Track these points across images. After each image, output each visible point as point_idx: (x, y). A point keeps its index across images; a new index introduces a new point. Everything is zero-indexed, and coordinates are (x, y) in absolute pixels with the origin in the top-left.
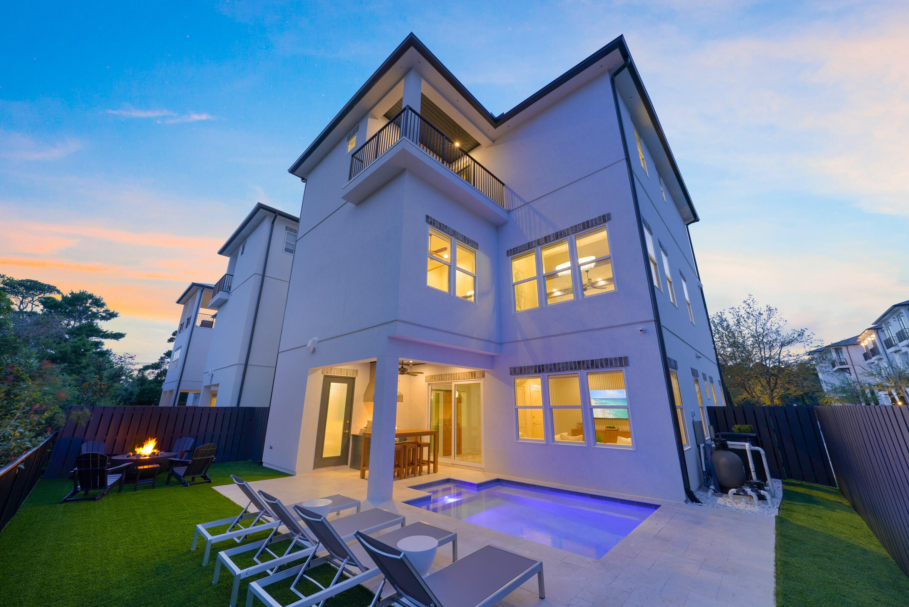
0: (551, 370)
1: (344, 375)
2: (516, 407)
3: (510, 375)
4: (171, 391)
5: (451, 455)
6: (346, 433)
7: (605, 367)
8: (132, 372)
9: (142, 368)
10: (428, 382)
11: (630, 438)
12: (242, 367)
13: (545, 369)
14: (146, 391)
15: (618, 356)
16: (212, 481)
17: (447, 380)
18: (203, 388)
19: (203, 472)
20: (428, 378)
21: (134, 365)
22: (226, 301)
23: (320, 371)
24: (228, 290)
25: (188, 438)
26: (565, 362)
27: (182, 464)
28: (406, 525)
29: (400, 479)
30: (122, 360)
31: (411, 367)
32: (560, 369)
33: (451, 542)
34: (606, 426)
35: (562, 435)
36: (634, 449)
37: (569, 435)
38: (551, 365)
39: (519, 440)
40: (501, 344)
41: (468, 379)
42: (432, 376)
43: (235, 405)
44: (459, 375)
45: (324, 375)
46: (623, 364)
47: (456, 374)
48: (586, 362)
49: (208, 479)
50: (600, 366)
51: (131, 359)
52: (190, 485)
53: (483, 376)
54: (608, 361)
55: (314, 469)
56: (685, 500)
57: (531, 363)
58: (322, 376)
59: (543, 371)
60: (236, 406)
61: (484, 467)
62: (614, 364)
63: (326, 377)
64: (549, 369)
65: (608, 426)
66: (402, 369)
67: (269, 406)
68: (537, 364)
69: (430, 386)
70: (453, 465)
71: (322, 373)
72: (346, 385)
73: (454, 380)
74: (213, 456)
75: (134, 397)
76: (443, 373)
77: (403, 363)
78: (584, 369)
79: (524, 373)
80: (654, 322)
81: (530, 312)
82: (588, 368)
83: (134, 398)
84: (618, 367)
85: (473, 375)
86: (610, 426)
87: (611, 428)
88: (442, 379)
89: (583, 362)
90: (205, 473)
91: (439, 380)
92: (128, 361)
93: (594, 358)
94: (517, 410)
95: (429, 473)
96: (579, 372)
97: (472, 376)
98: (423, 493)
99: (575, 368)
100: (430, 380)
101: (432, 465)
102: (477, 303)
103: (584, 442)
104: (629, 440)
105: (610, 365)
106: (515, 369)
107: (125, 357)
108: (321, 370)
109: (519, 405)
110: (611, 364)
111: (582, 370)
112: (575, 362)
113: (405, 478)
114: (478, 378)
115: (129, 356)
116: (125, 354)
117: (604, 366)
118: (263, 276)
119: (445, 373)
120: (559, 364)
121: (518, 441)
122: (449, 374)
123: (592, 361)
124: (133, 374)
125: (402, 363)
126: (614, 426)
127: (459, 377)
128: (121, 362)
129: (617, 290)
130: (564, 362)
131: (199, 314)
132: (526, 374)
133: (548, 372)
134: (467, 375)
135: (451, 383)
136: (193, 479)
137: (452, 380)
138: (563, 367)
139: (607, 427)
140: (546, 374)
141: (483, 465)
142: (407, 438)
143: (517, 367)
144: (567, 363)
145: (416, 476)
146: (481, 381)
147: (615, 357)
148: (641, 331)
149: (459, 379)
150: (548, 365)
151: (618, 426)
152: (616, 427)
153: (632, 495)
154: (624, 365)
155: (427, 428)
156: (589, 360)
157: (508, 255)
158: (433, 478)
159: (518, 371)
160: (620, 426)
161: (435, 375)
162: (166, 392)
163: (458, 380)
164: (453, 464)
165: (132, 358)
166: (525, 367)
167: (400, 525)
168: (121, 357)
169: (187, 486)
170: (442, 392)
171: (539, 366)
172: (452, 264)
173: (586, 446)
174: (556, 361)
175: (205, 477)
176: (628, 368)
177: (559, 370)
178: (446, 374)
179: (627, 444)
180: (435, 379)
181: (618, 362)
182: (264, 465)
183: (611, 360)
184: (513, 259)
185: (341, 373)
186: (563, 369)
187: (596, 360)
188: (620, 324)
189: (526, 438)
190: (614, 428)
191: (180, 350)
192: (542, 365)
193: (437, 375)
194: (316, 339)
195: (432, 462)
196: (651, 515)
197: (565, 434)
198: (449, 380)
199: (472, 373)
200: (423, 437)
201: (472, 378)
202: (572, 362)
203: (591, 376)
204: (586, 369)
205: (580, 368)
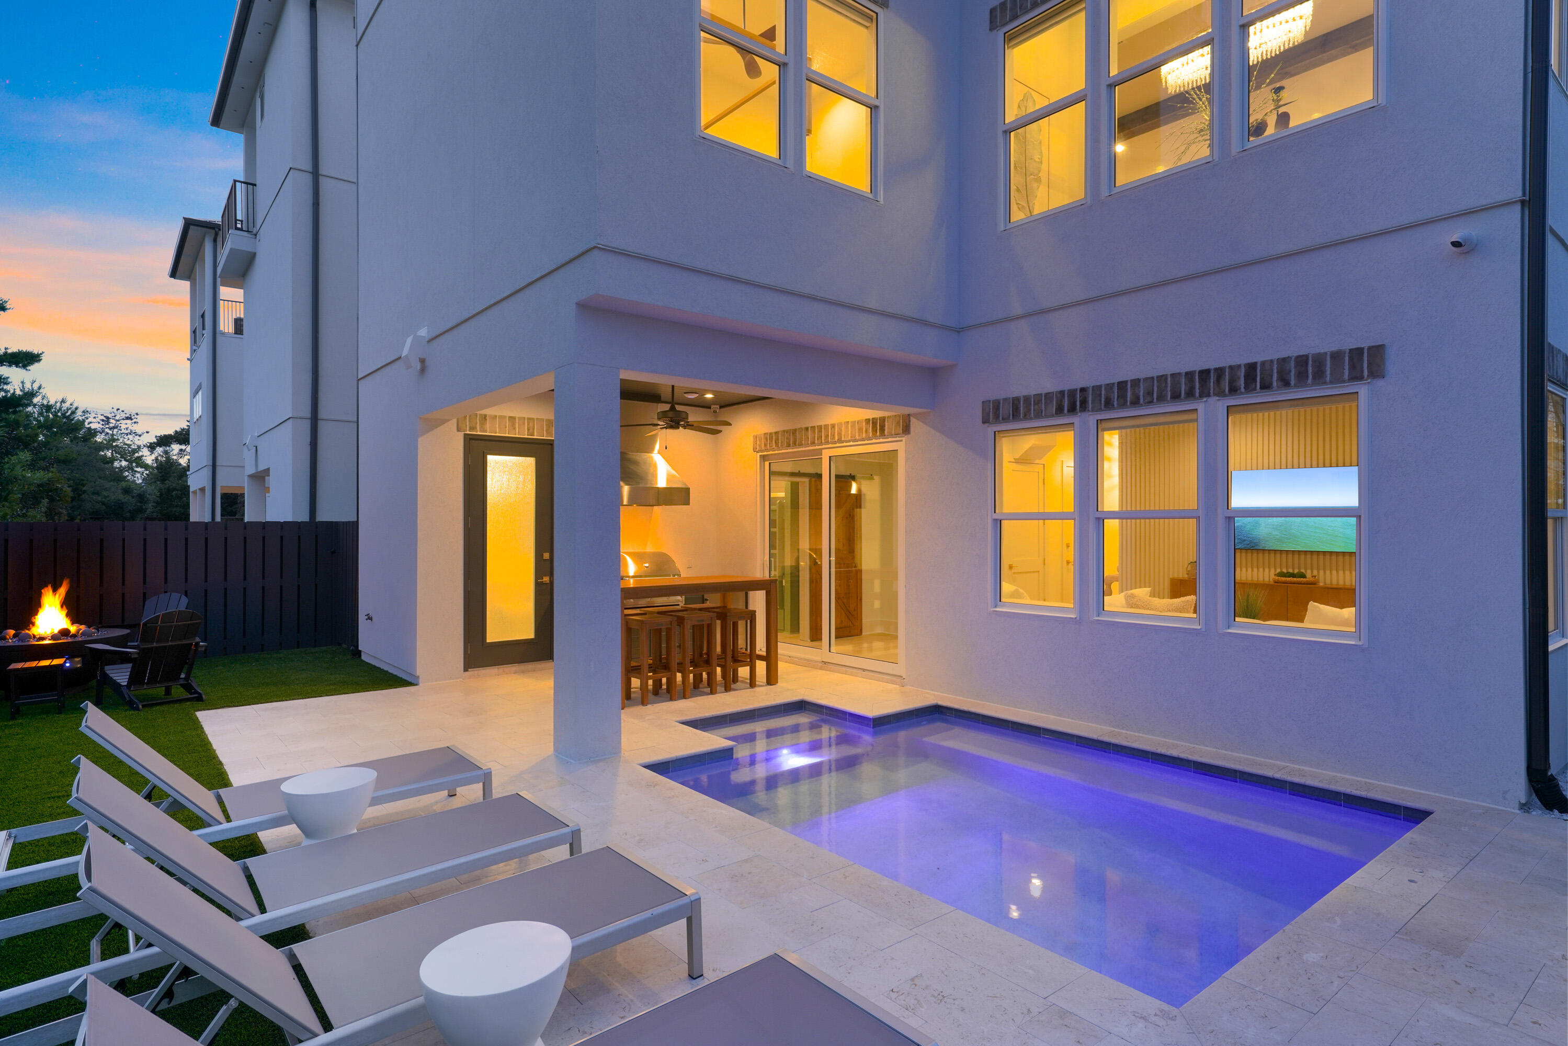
0: (1109, 405)
1: (521, 433)
2: (996, 516)
3: (984, 422)
4: (203, 490)
5: (821, 639)
6: (542, 583)
7: (1296, 386)
8: (137, 452)
9: (156, 441)
10: (762, 451)
11: (1353, 609)
12: (307, 425)
13: (1090, 399)
14: (174, 493)
15: (1350, 344)
16: (204, 696)
17: (807, 445)
18: (246, 478)
19: (183, 676)
20: (760, 441)
21: (140, 436)
22: (251, 258)
23: (453, 424)
24: (250, 229)
25: (162, 596)
26: (1158, 377)
27: (123, 658)
28: (584, 851)
29: (671, 699)
30: (111, 425)
31: (715, 412)
32: (1138, 398)
33: (683, 922)
34: (1278, 570)
35: (1133, 596)
36: (1360, 643)
37: (1153, 594)
38: (1110, 387)
39: (1002, 606)
40: (959, 331)
41: (863, 440)
42: (771, 434)
43: (304, 517)
44: (841, 430)
45: (465, 434)
46: (1362, 372)
47: (833, 426)
48: (1227, 370)
49: (196, 692)
50: (1275, 384)
51: (129, 421)
52: (143, 706)
53: (906, 430)
54: (1310, 362)
55: (466, 670)
56: (1523, 801)
57: (1048, 385)
58: (460, 436)
59: (1084, 406)
60: (308, 520)
61: (903, 673)
62: (1328, 372)
63: (470, 440)
64: (1103, 400)
65: (1285, 571)
66: (671, 414)
67: (356, 520)
68: (1066, 387)
69: (767, 463)
70: (825, 665)
71: (459, 430)
72: (530, 462)
73: (827, 443)
74: (198, 639)
75: (150, 505)
76: (797, 426)
77: (676, 400)
78: (1220, 394)
79: (1025, 416)
80: (1518, 207)
81: (1055, 218)
82: (1234, 390)
83: (150, 507)
84: (1344, 382)
85: (878, 427)
86: (1291, 571)
87: (1293, 575)
88: (795, 444)
89: (1220, 371)
90: (187, 678)
91: (789, 446)
92: (123, 426)
93: (1258, 358)
94: (998, 523)
95: (752, 683)
96: (1200, 406)
97: (874, 430)
98: (713, 741)
99: (1190, 394)
100: (765, 445)
101: (761, 666)
102: (881, 198)
103: (1195, 616)
104: (1349, 613)
105: (1314, 378)
106: (997, 404)
107: (117, 418)
108: (455, 420)
109: (1005, 511)
110: (1319, 376)
111: (1213, 400)
112: (1189, 375)
113: (684, 697)
114: (891, 435)
115: (124, 416)
116: (115, 411)
117: (1293, 383)
118: (316, 174)
119: (804, 426)
120: (1136, 382)
121: (998, 609)
122: (813, 428)
123: (1251, 367)
124: (142, 456)
125: (670, 400)
126: (1303, 571)
127: (840, 434)
128: (110, 429)
129: (1382, 101)
130: (1155, 375)
131: (222, 302)
132: (1031, 419)
133: (1100, 410)
134: (860, 430)
135: (819, 452)
136: (168, 691)
137: (821, 444)
138: (1150, 393)
139: (1281, 574)
140: (1091, 418)
141: (900, 669)
142: (706, 596)
143: (1005, 400)
144: (1162, 378)
145: (716, 693)
146: (900, 445)
147: (1334, 348)
148: (1456, 244)
149: (840, 441)
150: (1100, 386)
151: (1315, 573)
152: (1309, 574)
153: (1334, 774)
154: (1366, 373)
155: (760, 573)
156: (1239, 366)
157: (993, 26)
158: (763, 697)
159: (1005, 410)
160: (1322, 572)
161: (776, 433)
162: (195, 492)
163: (838, 445)
164: (825, 663)
165: (132, 420)
166: (1027, 399)
167: (566, 847)
168: (108, 418)
169: (137, 709)
170: (806, 480)
171: (1072, 393)
172: (790, 60)
173: (1199, 627)
174: (1127, 374)
175: (188, 687)
176: (1380, 383)
177: (1136, 403)
178: (807, 429)
179: (1339, 625)
180: (777, 443)
181: (1347, 367)
182: (364, 657)
183: (1319, 360)
184: (1013, 38)
185: (515, 429)
186: (1149, 399)
187: (1263, 363)
188: (1375, 228)
189: (1027, 601)
190: (1303, 576)
191: (200, 393)
192: (1083, 390)
193: (784, 431)
194: (423, 332)
195: (760, 658)
196: (1393, 847)
197: (1142, 593)
198: (813, 443)
199: (874, 421)
200: (751, 593)
201: (875, 437)
202: (1180, 374)
203: (1244, 416)
204: (1225, 395)
205: (1205, 394)
